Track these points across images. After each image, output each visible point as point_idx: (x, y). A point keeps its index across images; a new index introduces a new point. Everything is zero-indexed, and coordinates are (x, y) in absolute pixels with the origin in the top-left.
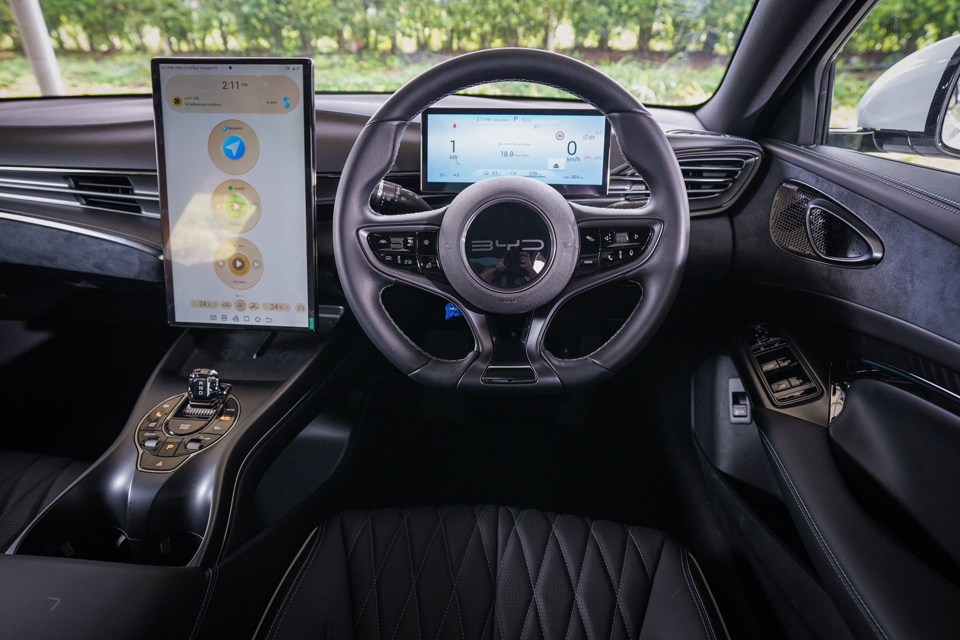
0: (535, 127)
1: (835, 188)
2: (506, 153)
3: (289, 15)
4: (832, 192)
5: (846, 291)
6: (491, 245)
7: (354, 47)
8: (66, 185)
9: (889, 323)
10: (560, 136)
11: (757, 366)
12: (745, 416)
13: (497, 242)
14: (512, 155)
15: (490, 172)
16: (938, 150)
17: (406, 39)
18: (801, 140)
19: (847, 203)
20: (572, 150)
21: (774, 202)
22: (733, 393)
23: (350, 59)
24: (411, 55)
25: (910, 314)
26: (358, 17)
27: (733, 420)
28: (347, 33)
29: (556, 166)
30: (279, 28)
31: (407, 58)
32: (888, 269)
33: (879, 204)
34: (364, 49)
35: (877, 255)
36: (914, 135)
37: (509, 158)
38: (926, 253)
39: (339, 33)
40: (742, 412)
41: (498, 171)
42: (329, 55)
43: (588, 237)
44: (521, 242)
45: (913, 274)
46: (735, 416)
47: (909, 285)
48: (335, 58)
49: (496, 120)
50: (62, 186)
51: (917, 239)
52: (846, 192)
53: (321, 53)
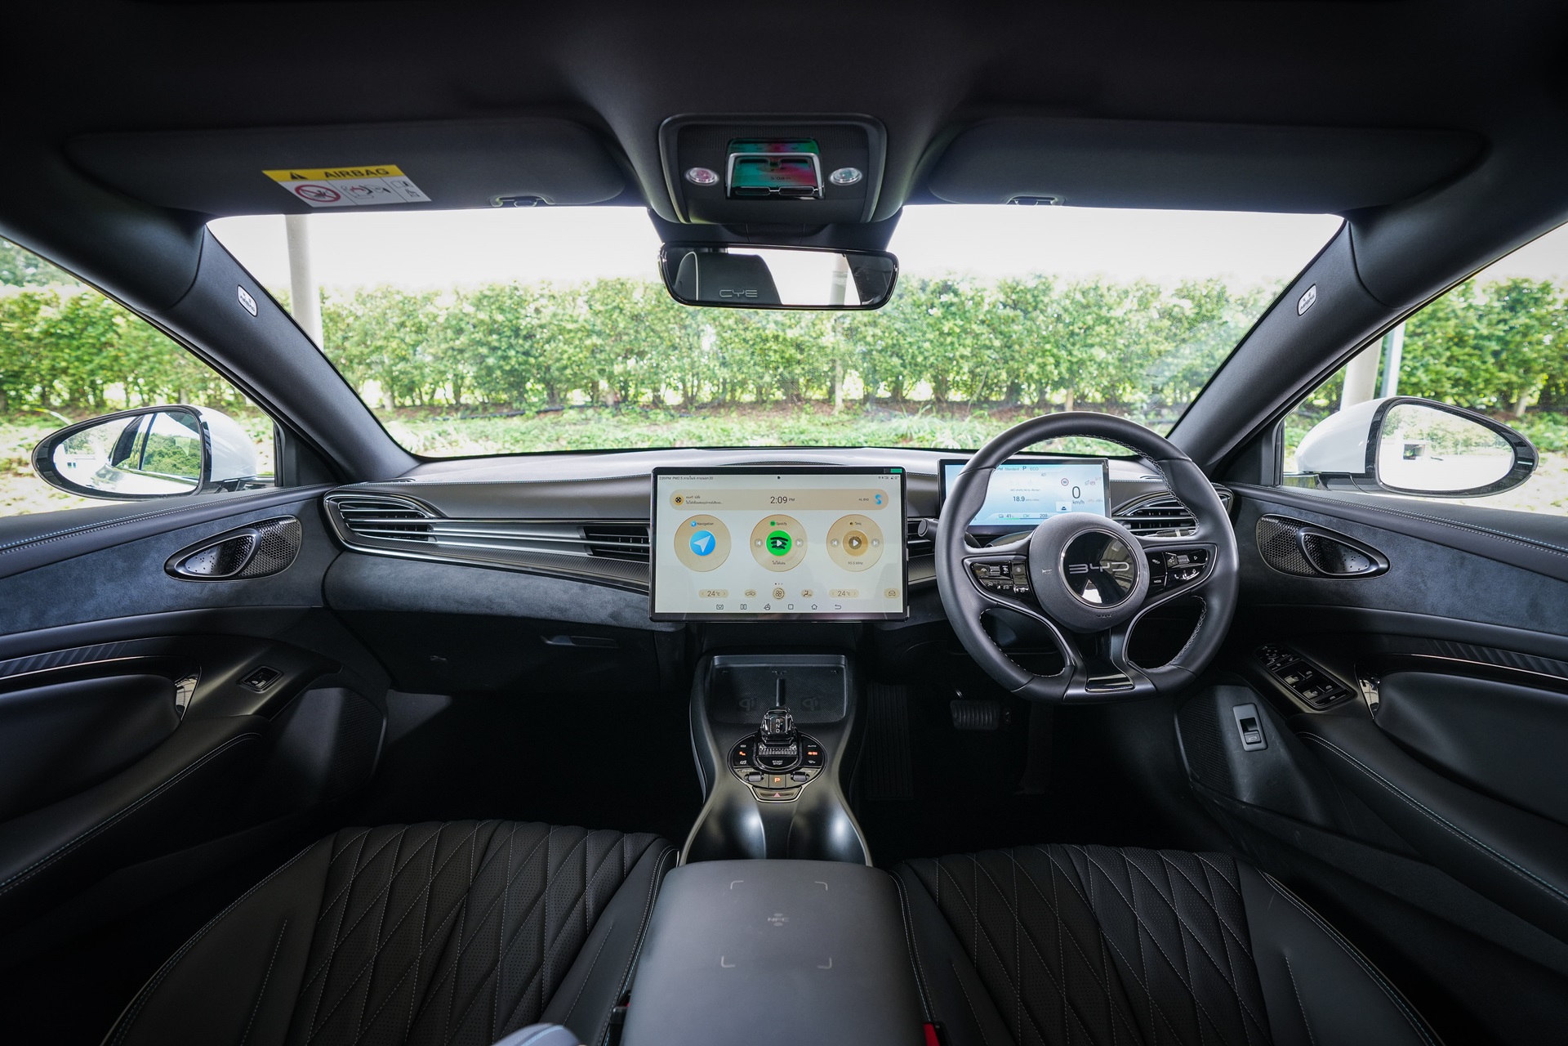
0: (1042, 475)
1: (1321, 518)
2: (1018, 498)
3: (539, 367)
4: (1321, 521)
5: (1359, 600)
6: (1086, 568)
7: (610, 400)
8: (578, 536)
9: (1410, 619)
10: (1065, 482)
11: (1280, 679)
12: (1260, 742)
13: (1091, 565)
14: (1023, 499)
15: (1005, 515)
16: (1379, 486)
17: (670, 391)
18: (1263, 482)
19: (1339, 528)
20: (1076, 495)
21: (1257, 534)
22: (1242, 721)
23: (606, 414)
24: (677, 408)
25: (1429, 608)
26: (618, 369)
27: (1247, 747)
28: (603, 384)
29: (1064, 509)
30: (524, 380)
31: (673, 412)
32: (1398, 574)
33: (1372, 527)
34: (623, 402)
35: (1383, 566)
36: (1355, 476)
37: (1020, 502)
38: (1430, 559)
39: (595, 386)
40: (1255, 738)
41: (1012, 514)
42: (581, 408)
43: (1154, 561)
44: (1111, 564)
45: (1423, 576)
46: (1248, 744)
47: (1422, 585)
48: (590, 412)
49: (1007, 469)
50: (575, 536)
51: (1419, 549)
52: (1335, 520)
53: (572, 407)
